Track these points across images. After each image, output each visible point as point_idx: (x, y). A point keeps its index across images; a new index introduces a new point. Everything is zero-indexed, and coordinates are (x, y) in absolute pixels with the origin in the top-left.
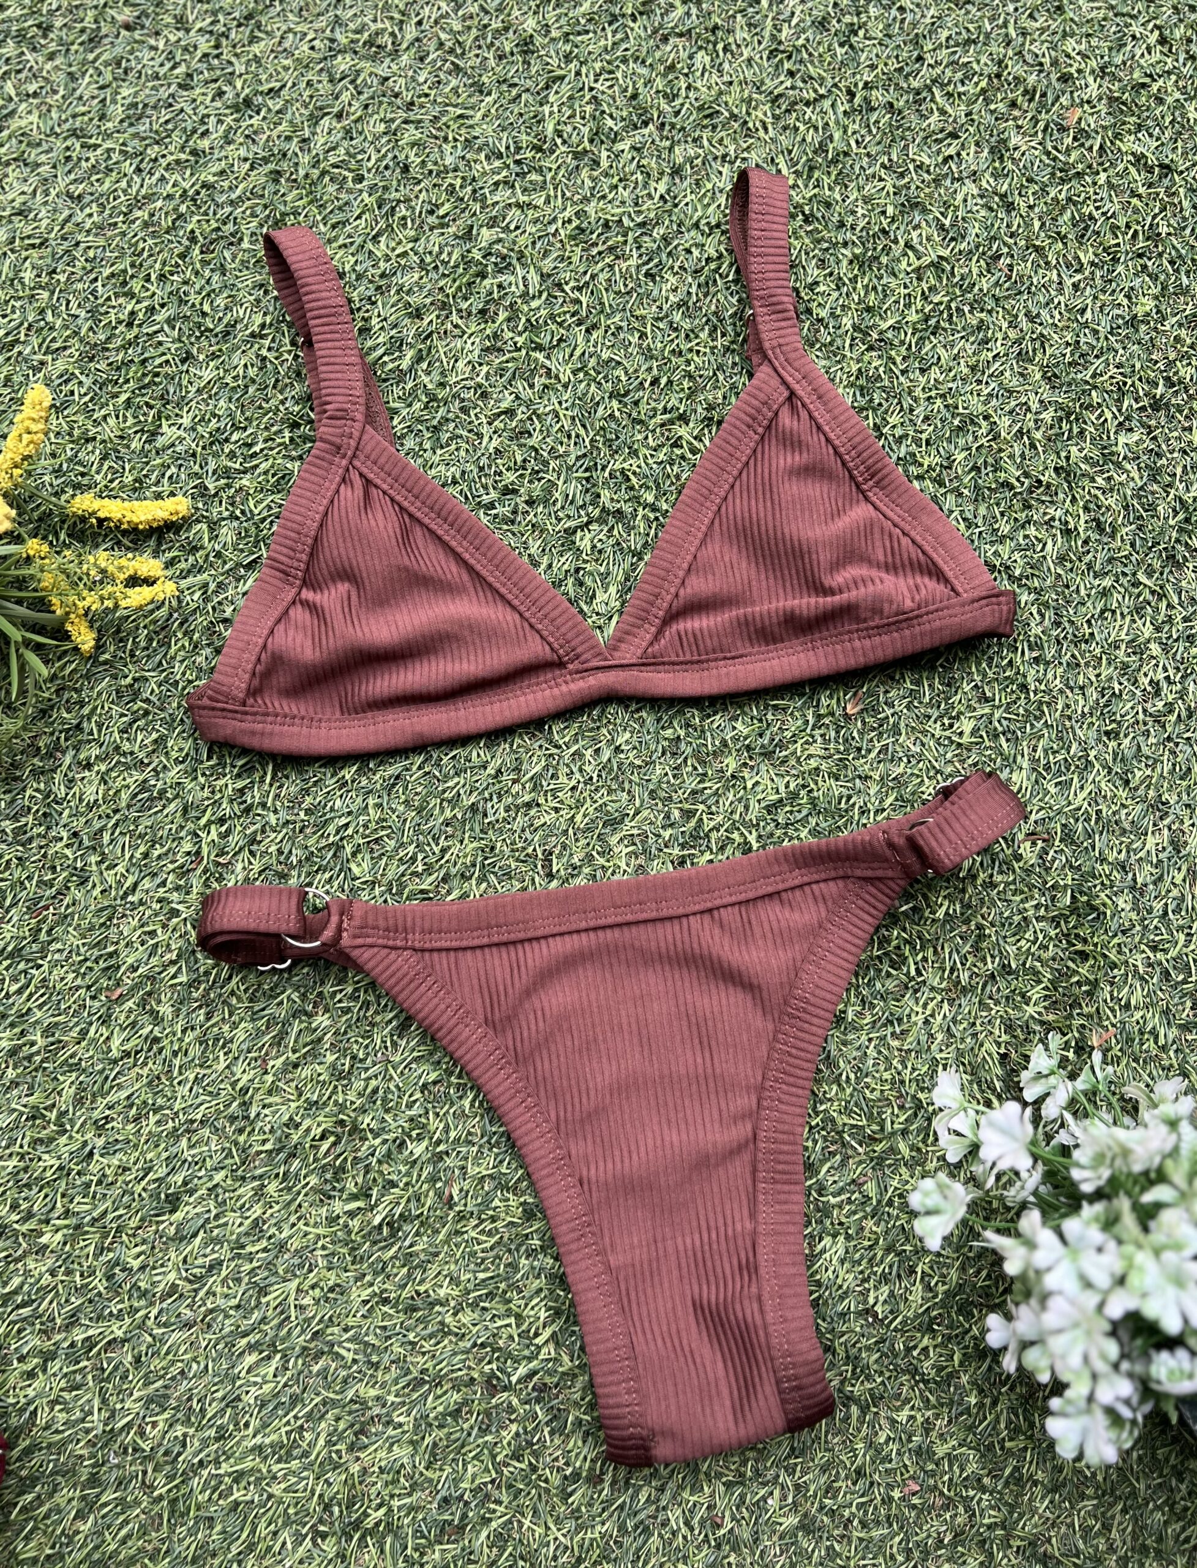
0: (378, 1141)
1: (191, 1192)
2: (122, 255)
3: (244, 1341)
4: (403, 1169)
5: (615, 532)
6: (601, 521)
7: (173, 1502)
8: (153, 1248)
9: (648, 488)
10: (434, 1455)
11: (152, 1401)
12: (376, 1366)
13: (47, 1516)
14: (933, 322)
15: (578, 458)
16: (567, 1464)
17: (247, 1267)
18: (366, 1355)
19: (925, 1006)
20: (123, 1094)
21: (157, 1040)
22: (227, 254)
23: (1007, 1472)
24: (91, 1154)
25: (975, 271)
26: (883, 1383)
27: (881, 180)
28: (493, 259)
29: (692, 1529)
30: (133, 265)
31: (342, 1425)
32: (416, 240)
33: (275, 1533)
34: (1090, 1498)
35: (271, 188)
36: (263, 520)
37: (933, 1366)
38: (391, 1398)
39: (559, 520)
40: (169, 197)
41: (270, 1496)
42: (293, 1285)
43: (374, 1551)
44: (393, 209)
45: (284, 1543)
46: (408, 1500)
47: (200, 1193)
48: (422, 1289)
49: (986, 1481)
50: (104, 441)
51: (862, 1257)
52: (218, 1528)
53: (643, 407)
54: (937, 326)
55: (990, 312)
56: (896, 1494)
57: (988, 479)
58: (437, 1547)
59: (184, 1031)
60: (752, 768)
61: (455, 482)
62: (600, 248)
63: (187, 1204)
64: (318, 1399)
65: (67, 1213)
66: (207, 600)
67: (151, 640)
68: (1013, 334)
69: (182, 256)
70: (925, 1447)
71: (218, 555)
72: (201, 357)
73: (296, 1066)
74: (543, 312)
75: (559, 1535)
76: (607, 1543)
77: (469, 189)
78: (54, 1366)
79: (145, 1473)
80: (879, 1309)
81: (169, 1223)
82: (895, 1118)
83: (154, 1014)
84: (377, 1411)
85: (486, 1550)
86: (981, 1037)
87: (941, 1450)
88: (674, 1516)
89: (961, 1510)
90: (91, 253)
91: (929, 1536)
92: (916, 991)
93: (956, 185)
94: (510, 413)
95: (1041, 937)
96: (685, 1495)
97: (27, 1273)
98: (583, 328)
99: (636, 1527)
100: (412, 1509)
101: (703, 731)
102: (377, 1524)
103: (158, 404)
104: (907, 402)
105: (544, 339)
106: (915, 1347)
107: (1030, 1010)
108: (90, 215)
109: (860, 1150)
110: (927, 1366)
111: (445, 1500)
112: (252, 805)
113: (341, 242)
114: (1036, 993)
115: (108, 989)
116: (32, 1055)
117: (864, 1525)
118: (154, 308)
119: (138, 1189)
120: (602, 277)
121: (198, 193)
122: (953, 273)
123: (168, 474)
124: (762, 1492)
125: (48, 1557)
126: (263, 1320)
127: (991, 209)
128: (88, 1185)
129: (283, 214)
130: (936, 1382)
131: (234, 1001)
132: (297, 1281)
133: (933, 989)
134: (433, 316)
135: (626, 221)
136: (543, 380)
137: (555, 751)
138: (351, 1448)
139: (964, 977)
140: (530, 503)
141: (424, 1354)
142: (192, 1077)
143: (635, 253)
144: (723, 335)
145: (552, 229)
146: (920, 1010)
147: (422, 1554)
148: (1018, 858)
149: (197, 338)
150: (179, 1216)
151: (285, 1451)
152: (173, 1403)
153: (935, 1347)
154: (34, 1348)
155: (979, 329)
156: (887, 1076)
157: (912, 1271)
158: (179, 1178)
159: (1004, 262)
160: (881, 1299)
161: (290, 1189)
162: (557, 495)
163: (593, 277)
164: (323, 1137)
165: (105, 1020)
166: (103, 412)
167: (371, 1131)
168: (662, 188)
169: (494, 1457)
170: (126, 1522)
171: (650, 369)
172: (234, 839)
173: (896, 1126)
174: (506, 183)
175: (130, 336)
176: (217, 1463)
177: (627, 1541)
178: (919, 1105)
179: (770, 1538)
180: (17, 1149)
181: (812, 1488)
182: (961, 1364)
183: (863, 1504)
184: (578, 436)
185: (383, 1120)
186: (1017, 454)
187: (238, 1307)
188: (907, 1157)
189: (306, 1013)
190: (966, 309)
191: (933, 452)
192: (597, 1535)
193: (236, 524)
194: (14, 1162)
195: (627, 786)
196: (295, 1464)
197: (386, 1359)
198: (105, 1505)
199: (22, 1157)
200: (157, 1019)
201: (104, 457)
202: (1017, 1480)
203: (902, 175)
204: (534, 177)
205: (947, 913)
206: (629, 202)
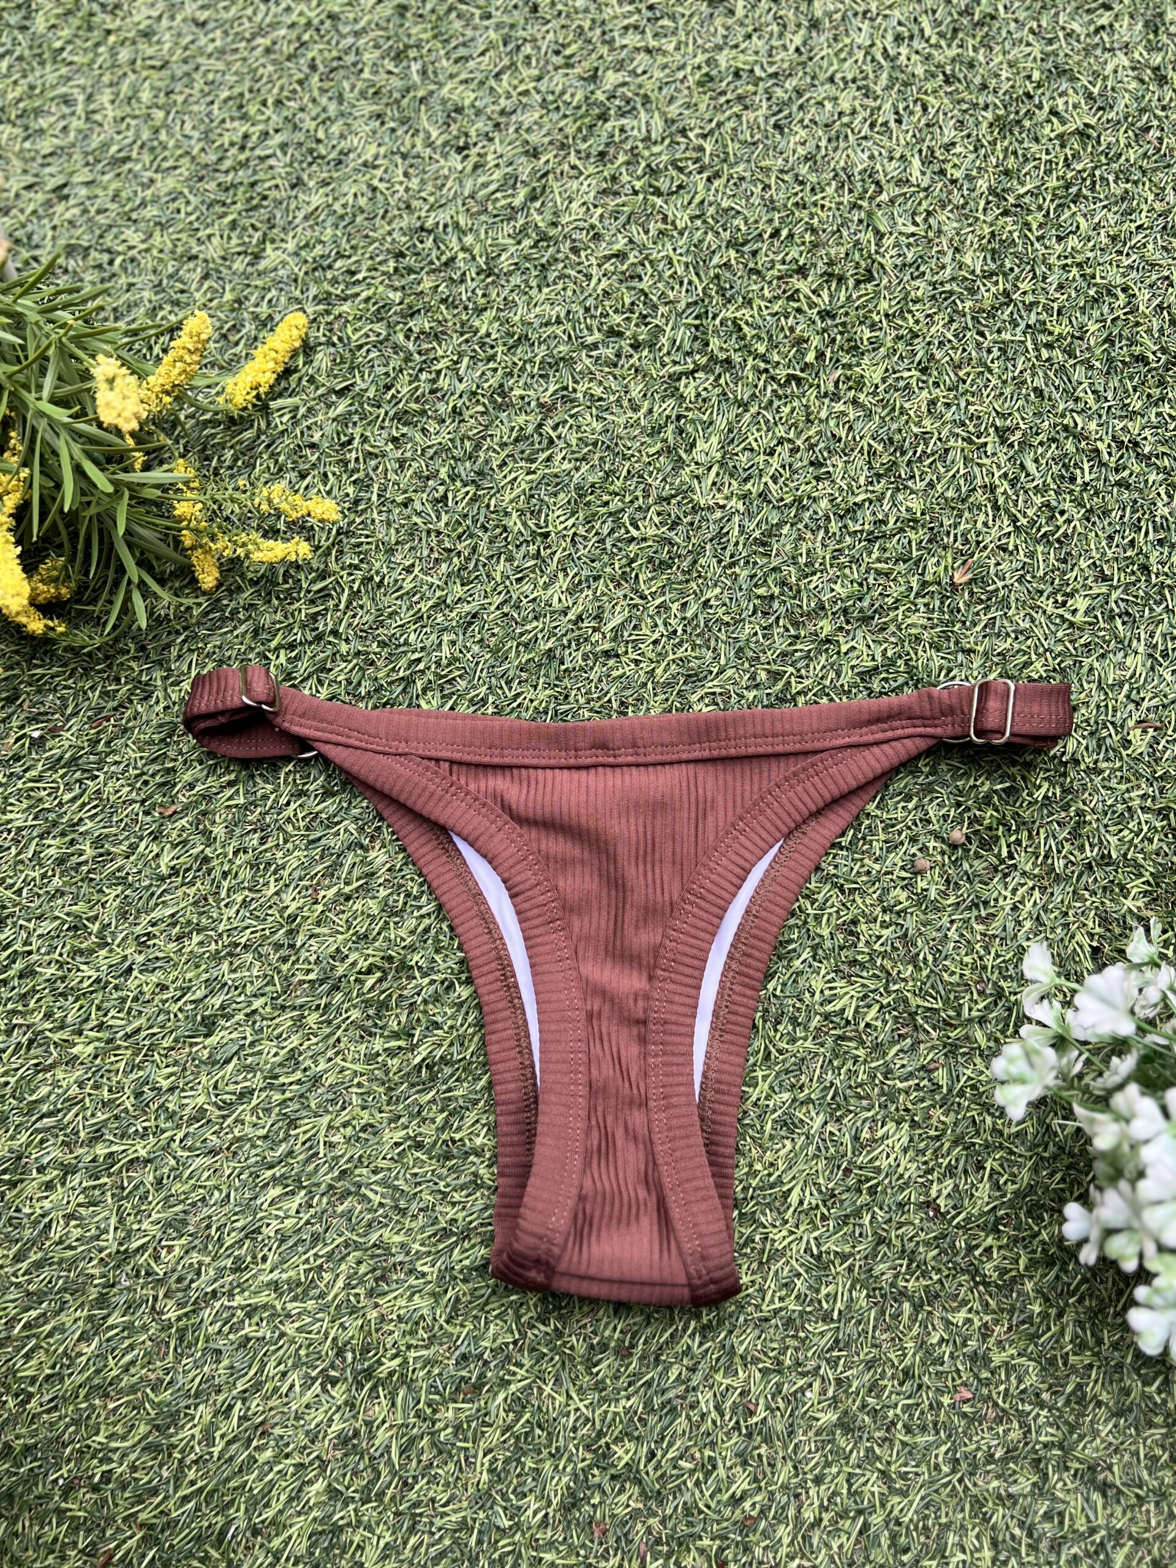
0: (426, 980)
1: (228, 1017)
2: (240, 82)
3: (269, 1173)
4: (449, 1012)
5: (722, 381)
6: (706, 369)
7: (182, 1332)
8: (184, 1069)
9: (760, 338)
10: (455, 1308)
11: (170, 1225)
12: (403, 1212)
13: (50, 1334)
14: (1073, 190)
15: (688, 305)
16: (595, 1333)
17: (277, 1097)
18: (393, 1198)
19: (1014, 891)
20: (169, 911)
21: (206, 860)
22: (346, 85)
23: (1069, 1388)
24: (130, 970)
25: (1123, 141)
26: (940, 1281)
27: (1028, 44)
28: (617, 102)
29: (722, 1415)
30: (251, 91)
31: (363, 1269)
32: (539, 79)
33: (284, 1374)
34: (1156, 1426)
35: (397, 20)
36: (360, 347)
37: (996, 1269)
38: (416, 1246)
39: (663, 365)
40: (293, 25)
41: (283, 1335)
42: (326, 1119)
43: (384, 1402)
44: (518, 47)
45: (292, 1386)
46: (424, 1352)
47: (237, 1018)
48: (457, 1136)
49: (1045, 1396)
50: (206, 261)
51: (927, 1148)
52: (226, 1362)
53: (762, 259)
54: (1078, 194)
55: (1136, 183)
56: (946, 1400)
57: (1121, 352)
58: (451, 1405)
59: (236, 853)
60: (848, 632)
61: (559, 322)
62: (729, 96)
63: (223, 1028)
64: (340, 1240)
65: (100, 1027)
66: (296, 424)
67: (236, 460)
68: (1158, 206)
69: (300, 82)
70: (981, 1352)
71: (312, 380)
72: (312, 184)
73: (348, 898)
74: (664, 158)
75: (581, 1405)
76: (631, 1420)
77: (598, 31)
78: (74, 1180)
79: (155, 1298)
80: (941, 1202)
81: (204, 1047)
82: (972, 1006)
83: (206, 833)
84: (400, 1258)
85: (502, 1414)
86: (1073, 928)
87: (997, 1358)
88: (705, 1399)
89: (1016, 1425)
90: (211, 76)
91: (978, 1449)
92: (1006, 875)
93: (1107, 55)
94: (621, 256)
95: (1145, 828)
96: (719, 1377)
97: (56, 1084)
98: (705, 175)
99: (663, 1406)
100: (428, 1362)
101: (799, 591)
102: (391, 1374)
103: (264, 227)
104: (1041, 270)
105: (663, 184)
106: (977, 1246)
107: (1129, 903)
108: (213, 40)
109: (934, 1034)
110: (988, 1268)
111: (464, 1357)
112: (323, 634)
113: (463, 76)
114: (1136, 886)
115: (161, 805)
116: (80, 864)
117: (908, 1430)
118: (267, 133)
119: (174, 1008)
120: (730, 125)
121: (322, 23)
122: (1099, 143)
123: (269, 296)
124: (800, 1383)
125: (48, 1377)
126: (290, 1153)
127: (1142, 82)
128: (124, 1000)
129: (407, 47)
130: (997, 1286)
131: (290, 828)
132: (328, 1118)
133: (1024, 874)
134: (550, 156)
135: (758, 72)
136: (660, 225)
137: (637, 601)
138: (370, 1294)
139: (1059, 865)
140: (636, 346)
141: (454, 1204)
142: (240, 899)
143: (764, 104)
144: (851, 191)
145: (680, 75)
146: (1008, 894)
147: (435, 1411)
148: (1126, 743)
149: (310, 164)
150: (213, 1040)
151: (301, 1289)
152: (191, 1229)
153: (1000, 1248)
154: (54, 1161)
155: (1123, 199)
156: (967, 959)
157: (980, 1167)
158: (217, 1001)
159: (1154, 134)
160: (945, 1192)
161: (329, 1022)
162: (664, 340)
163: (719, 125)
164: (369, 972)
165: (156, 837)
166: (208, 231)
167: (420, 968)
168: (798, 40)
169: (519, 1317)
170: (131, 1347)
171: (770, 221)
172: (303, 666)
173: (974, 1013)
174: (636, 28)
175: (242, 157)
176: (231, 1295)
177: (652, 1419)
178: (1000, 994)
179: (805, 1433)
180: (56, 956)
181: (855, 1384)
182: (1026, 1269)
183: (909, 1406)
184: (690, 283)
185: (433, 961)
186: (1156, 328)
187: (265, 1137)
188: (983, 1045)
189: (362, 847)
190: (1111, 178)
191: (1065, 321)
192: (620, 1409)
193: (332, 350)
194: (49, 972)
195: (713, 643)
196: (310, 1304)
197: (414, 1207)
198: (112, 1327)
199: (61, 967)
200: (209, 839)
201: (206, 277)
202: (1079, 1398)
203: (1050, 42)
204: (665, 22)
205: (1046, 797)
206: (763, 51)
